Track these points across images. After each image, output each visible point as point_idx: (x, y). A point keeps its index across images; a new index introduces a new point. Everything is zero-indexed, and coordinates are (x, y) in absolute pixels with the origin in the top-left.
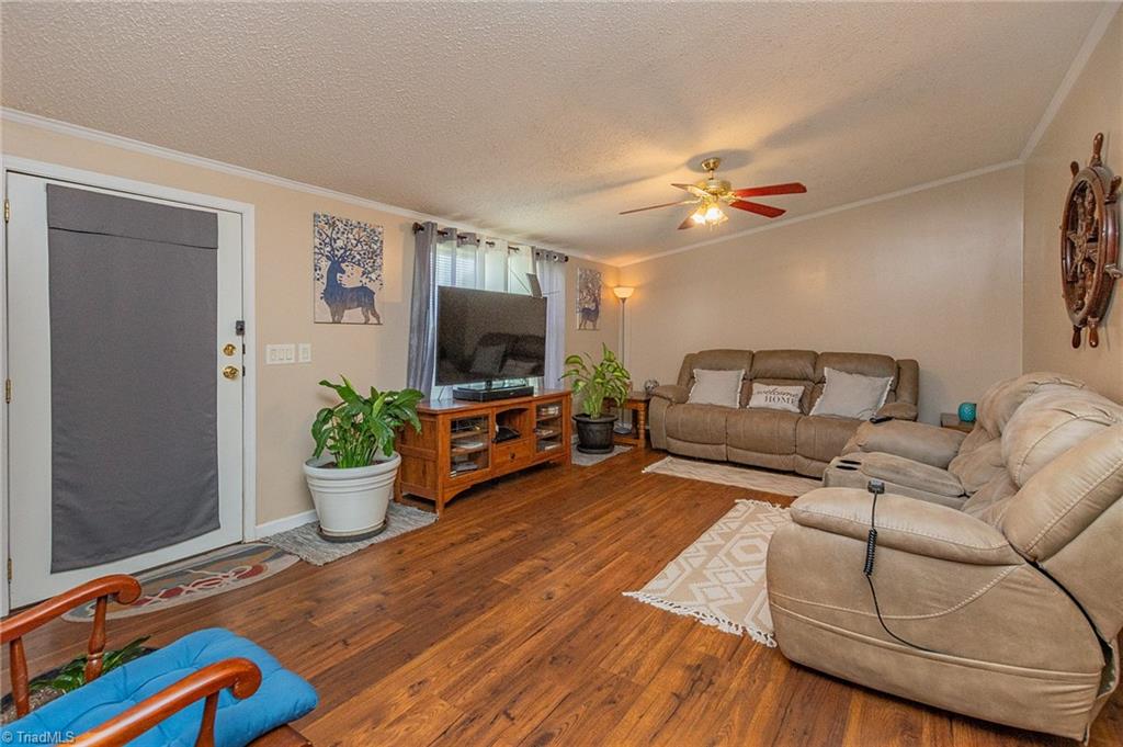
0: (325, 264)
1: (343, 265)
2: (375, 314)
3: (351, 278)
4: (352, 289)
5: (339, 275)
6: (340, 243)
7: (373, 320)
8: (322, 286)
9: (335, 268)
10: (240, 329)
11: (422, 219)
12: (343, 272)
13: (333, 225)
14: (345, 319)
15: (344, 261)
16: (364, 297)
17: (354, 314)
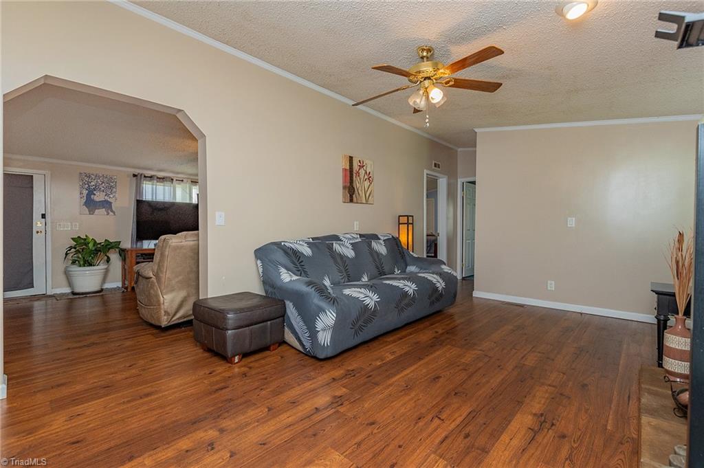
0: (85, 192)
1: (95, 192)
2: (112, 211)
3: (99, 197)
4: (100, 201)
5: (92, 196)
6: (93, 183)
7: (111, 213)
8: (84, 200)
9: (91, 193)
10: (43, 216)
11: (137, 171)
12: (95, 195)
13: (89, 177)
14: (96, 213)
15: (95, 190)
16: (107, 205)
17: (101, 212)
